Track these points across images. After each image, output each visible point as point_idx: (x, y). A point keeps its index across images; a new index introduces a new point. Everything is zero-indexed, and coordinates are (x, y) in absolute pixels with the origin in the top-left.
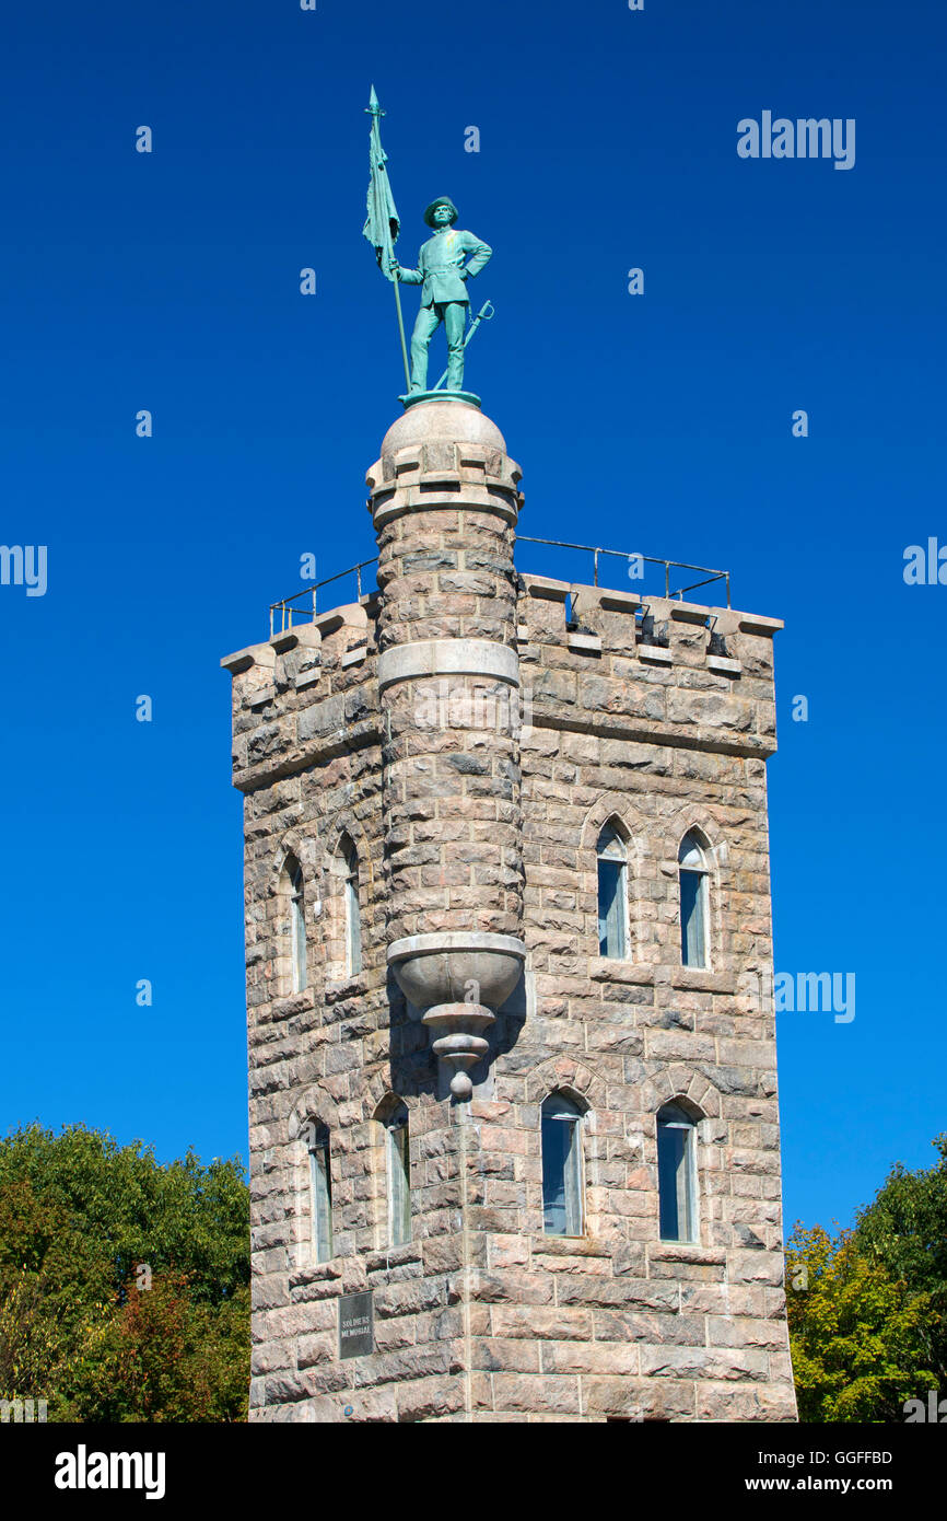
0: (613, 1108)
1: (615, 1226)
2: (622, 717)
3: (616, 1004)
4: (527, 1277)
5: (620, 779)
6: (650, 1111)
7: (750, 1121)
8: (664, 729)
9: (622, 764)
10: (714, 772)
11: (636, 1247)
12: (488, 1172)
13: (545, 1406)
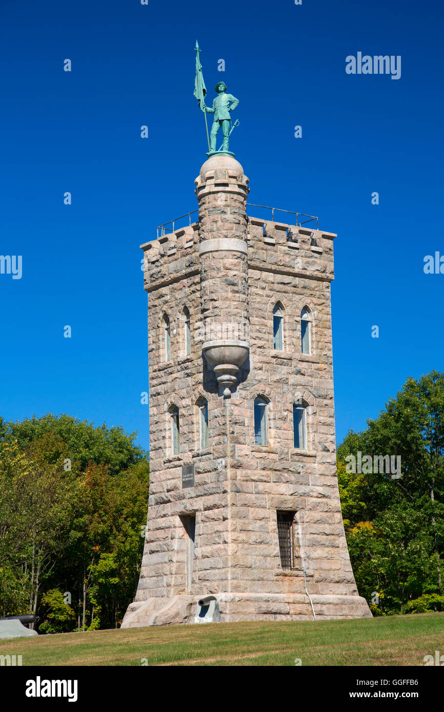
0: (278, 402)
1: (279, 443)
2: (282, 267)
3: (279, 366)
4: (249, 460)
5: (281, 288)
6: (290, 403)
7: (325, 407)
8: (296, 271)
9: (282, 283)
10: (313, 286)
11: (286, 450)
12: (236, 423)
13: (255, 505)
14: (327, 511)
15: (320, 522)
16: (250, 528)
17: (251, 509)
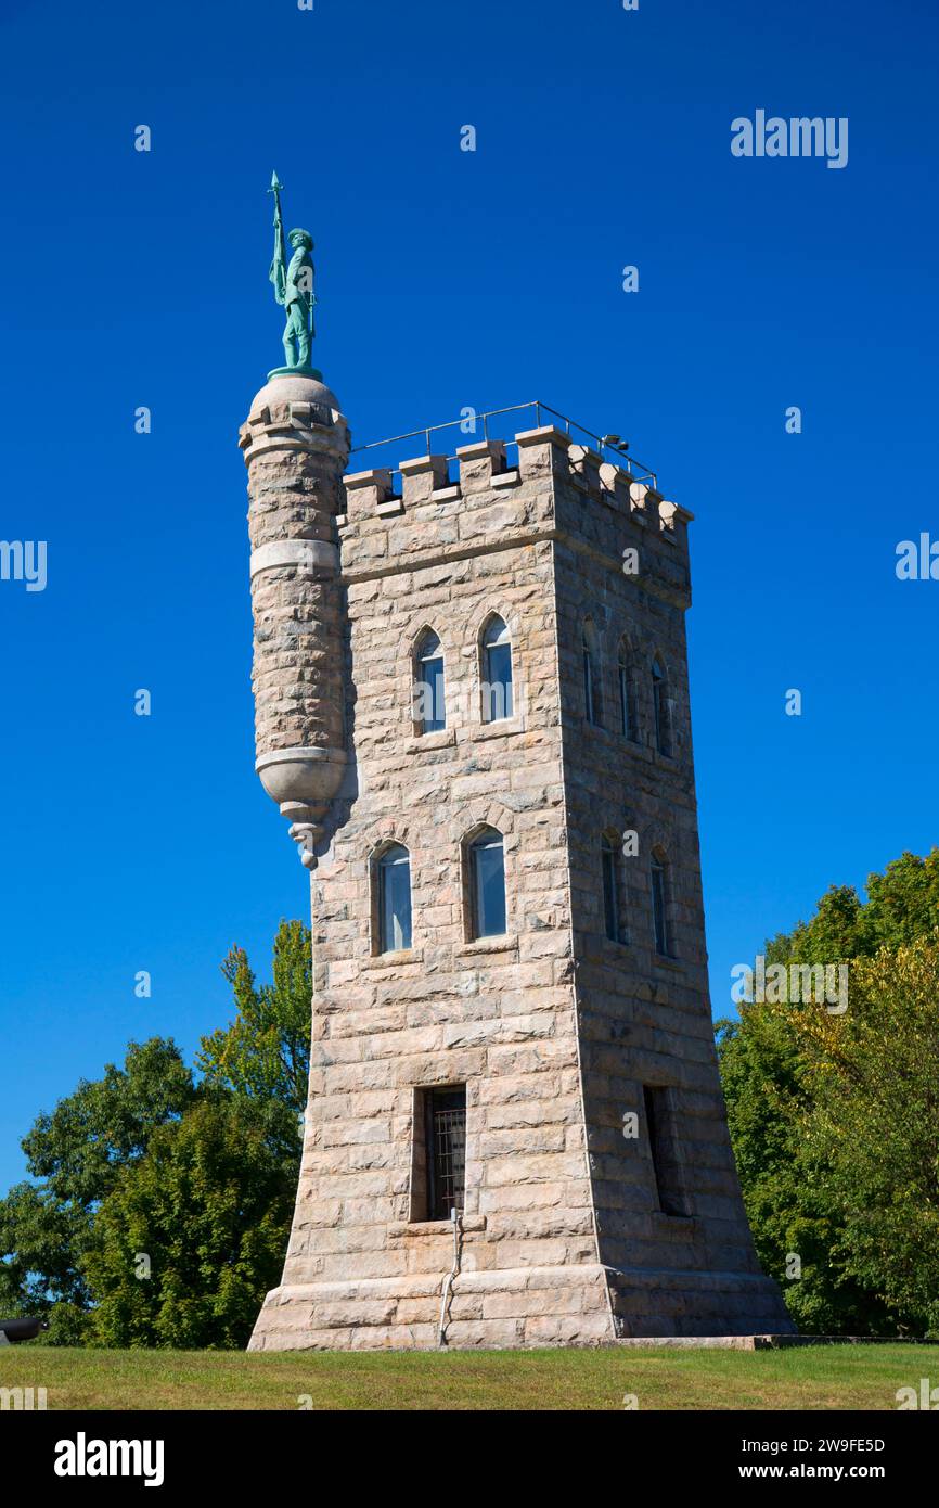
0: (425, 847)
1: (426, 936)
2: (422, 552)
3: (428, 768)
4: (356, 990)
5: (428, 597)
6: (454, 842)
7: (539, 829)
8: (455, 548)
9: (428, 586)
10: (505, 565)
11: (442, 950)
12: (328, 918)
13: (363, 1086)
14: (537, 1071)
15: (516, 1098)
16: (346, 1139)
17: (355, 1097)
